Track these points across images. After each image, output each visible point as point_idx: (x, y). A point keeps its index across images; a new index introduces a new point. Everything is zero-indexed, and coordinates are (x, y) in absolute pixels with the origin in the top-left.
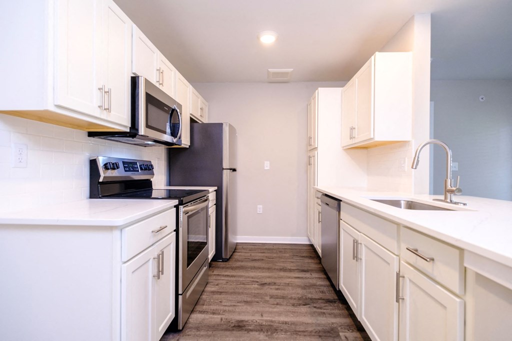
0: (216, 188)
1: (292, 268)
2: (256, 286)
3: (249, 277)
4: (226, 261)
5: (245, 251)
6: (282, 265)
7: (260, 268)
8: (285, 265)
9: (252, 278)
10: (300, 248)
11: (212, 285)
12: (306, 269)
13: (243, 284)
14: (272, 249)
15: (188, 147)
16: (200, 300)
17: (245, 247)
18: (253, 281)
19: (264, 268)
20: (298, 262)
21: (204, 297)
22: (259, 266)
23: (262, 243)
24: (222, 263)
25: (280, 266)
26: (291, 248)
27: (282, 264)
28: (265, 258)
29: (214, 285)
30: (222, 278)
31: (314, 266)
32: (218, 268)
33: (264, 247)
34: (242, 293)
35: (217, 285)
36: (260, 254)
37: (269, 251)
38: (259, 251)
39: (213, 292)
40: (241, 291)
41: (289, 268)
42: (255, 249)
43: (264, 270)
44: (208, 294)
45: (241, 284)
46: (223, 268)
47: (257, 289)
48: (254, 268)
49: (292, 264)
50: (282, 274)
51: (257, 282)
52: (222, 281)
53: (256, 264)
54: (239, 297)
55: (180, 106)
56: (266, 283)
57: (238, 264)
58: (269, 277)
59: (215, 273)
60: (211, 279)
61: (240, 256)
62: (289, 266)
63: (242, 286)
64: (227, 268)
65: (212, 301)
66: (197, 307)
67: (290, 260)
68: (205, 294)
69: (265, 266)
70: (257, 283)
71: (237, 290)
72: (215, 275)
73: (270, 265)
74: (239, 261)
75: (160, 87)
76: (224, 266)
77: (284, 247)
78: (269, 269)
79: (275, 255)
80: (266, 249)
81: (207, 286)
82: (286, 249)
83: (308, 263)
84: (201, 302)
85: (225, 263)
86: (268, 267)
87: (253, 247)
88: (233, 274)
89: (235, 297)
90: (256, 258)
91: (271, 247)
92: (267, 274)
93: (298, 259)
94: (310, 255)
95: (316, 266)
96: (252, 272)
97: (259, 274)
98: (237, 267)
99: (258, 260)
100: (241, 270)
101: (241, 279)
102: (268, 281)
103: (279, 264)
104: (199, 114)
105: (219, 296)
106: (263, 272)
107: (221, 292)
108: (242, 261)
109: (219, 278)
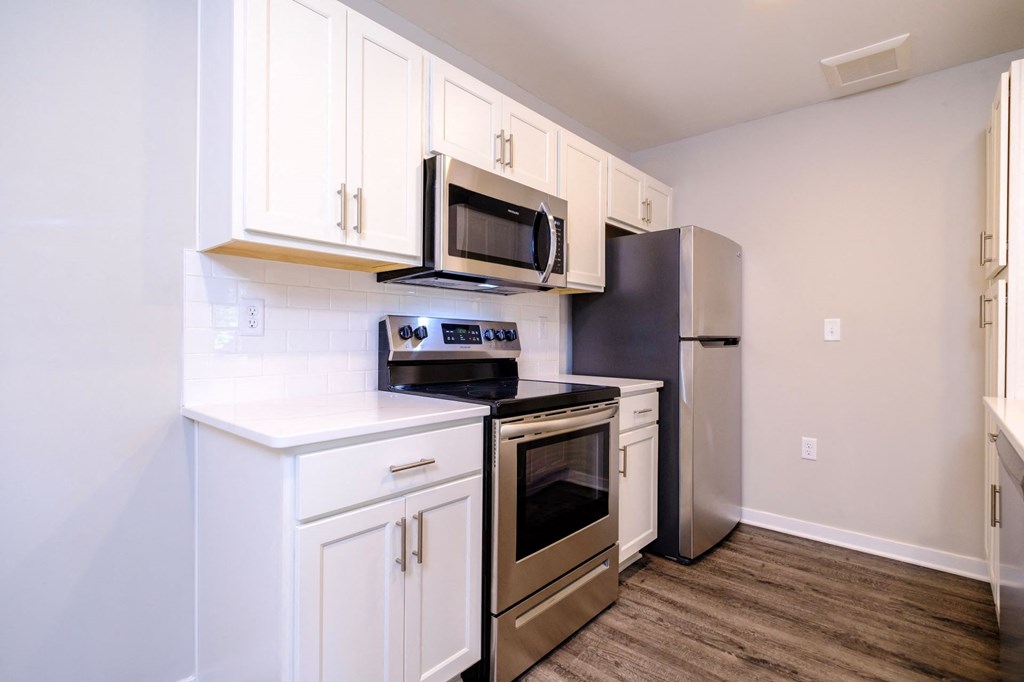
0: (660, 384)
1: (882, 645)
2: (733, 658)
3: (723, 626)
4: (686, 565)
5: (753, 551)
6: (845, 622)
7: (769, 610)
8: (860, 627)
9: (734, 631)
10: (947, 588)
11: (623, 614)
12: (936, 664)
13: (700, 639)
14: (840, 567)
15: (602, 291)
16: (576, 639)
17: (759, 539)
18: (731, 641)
19: (783, 615)
20: (916, 632)
21: (588, 635)
22: (772, 605)
23: (816, 542)
24: (676, 566)
25: (842, 625)
26: (909, 578)
27: (848, 622)
28: (801, 586)
29: (627, 615)
30: (655, 605)
31: (976, 665)
32: (661, 574)
33: (817, 555)
34: (683, 664)
35: (634, 617)
36: (791, 570)
37: (825, 570)
38: (795, 563)
39: (614, 632)
40: (683, 656)
41: (871, 640)
42: (785, 553)
43: (780, 621)
44: (601, 631)
45: (692, 637)
46: (671, 578)
47: (732, 668)
48: (754, 605)
49: (886, 633)
50: (834, 651)
51: (741, 648)
52: (651, 609)
53: (765, 596)
54: (669, 670)
55: (563, 204)
56: (765, 662)
57: (718, 581)
58: (784, 647)
59: (648, 585)
60: (627, 597)
61: (731, 560)
62: (871, 633)
63: (694, 642)
64: (682, 582)
65: (600, 652)
66: (560, 652)
67: (882, 616)
68: (595, 629)
69: (792, 611)
70: (739, 651)
71: (673, 651)
72: (642, 590)
73: (807, 612)
74: (722, 573)
75: (507, 174)
76: (676, 574)
77: (883, 571)
78: (796, 621)
79: (840, 586)
80: (819, 561)
81: (612, 611)
82: (889, 577)
83: (958, 647)
84: (575, 645)
85: (682, 567)
86: (797, 615)
87: (783, 545)
88: (689, 602)
89: (658, 665)
90: (772, 579)
91: (840, 559)
92: (785, 636)
93: (922, 621)
94: (978, 622)
95: (987, 669)
96: (742, 614)
97: (759, 628)
98: (706, 587)
99: (778, 586)
100: (713, 601)
101: (700, 623)
102: (775, 655)
103: (838, 618)
104: (640, 217)
105: (622, 647)
106: (773, 626)
107: (632, 640)
108: (730, 576)
109: (648, 602)
